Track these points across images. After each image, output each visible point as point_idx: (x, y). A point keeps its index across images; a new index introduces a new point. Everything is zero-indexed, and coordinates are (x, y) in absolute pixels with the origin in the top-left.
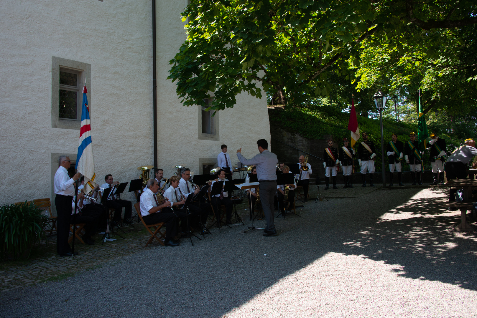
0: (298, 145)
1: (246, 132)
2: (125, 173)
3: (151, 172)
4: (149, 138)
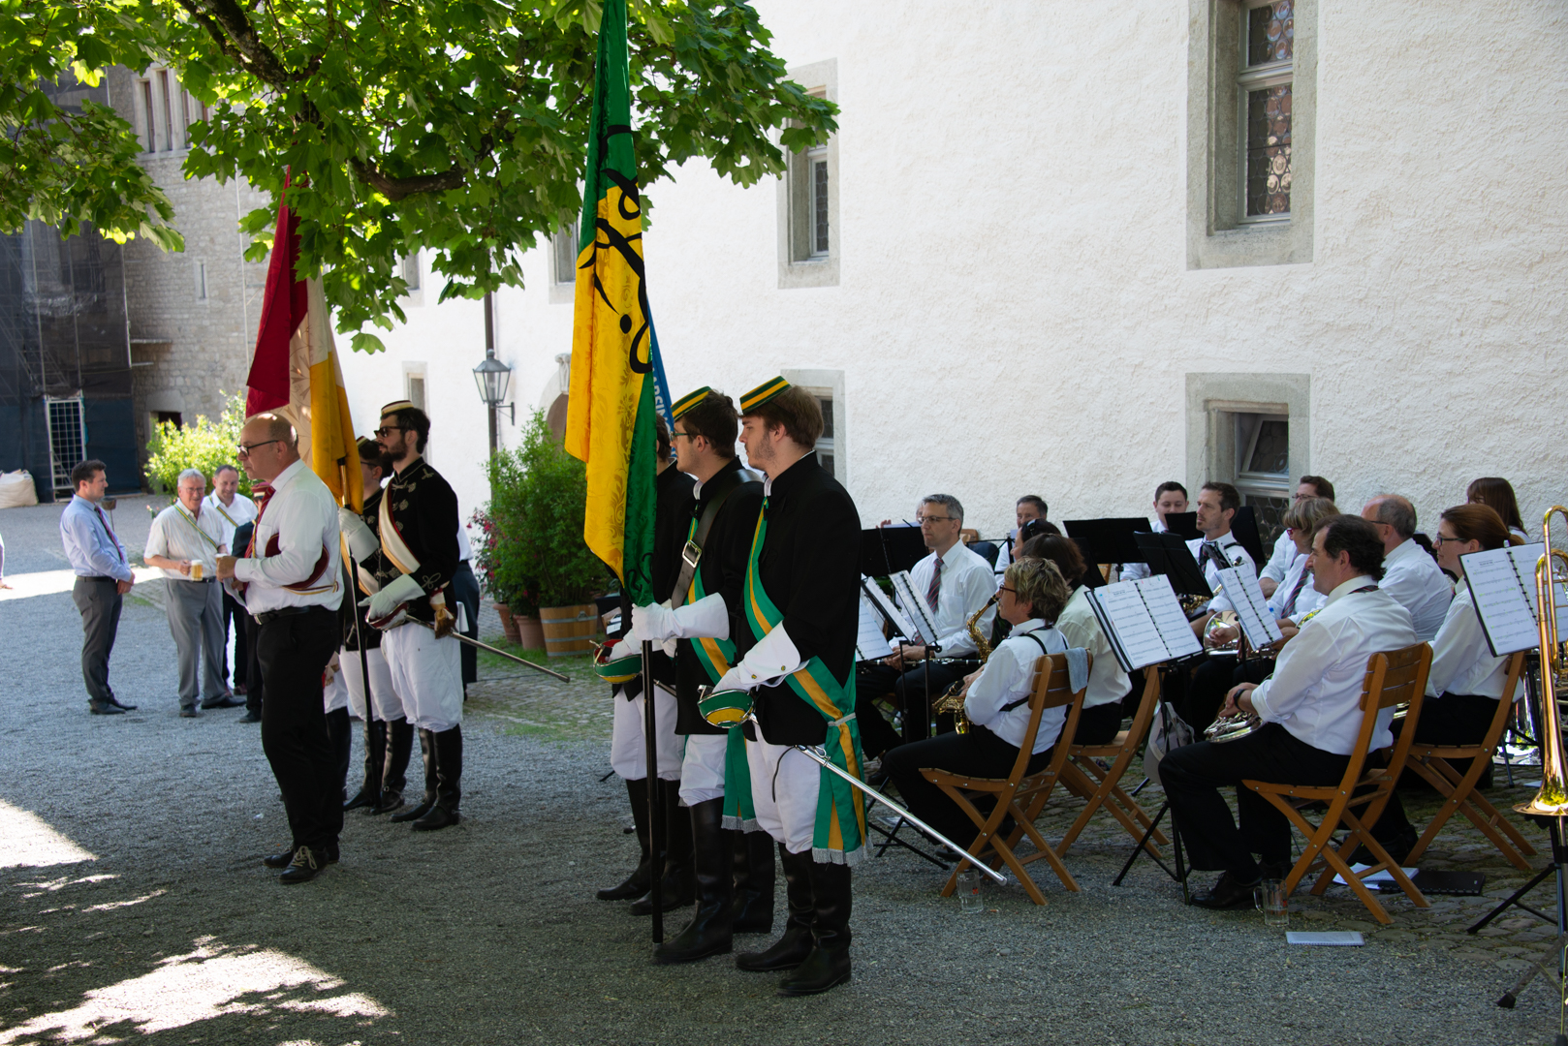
2: (1458, 472)
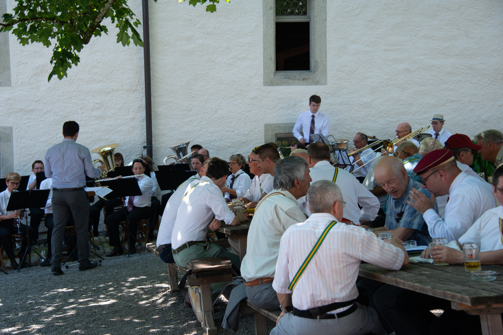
1: (421, 57)
3: (141, 154)
4: (138, 91)
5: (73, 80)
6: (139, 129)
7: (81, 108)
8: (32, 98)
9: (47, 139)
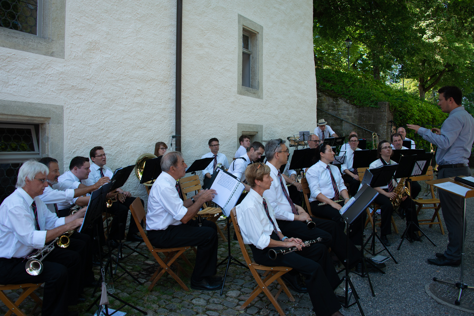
0: (342, 114)
1: (293, 91)
2: (127, 144)
3: (171, 143)
4: (168, 84)
5: (121, 62)
6: (168, 120)
7: (125, 93)
8: (83, 75)
9: (97, 123)
